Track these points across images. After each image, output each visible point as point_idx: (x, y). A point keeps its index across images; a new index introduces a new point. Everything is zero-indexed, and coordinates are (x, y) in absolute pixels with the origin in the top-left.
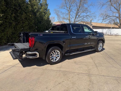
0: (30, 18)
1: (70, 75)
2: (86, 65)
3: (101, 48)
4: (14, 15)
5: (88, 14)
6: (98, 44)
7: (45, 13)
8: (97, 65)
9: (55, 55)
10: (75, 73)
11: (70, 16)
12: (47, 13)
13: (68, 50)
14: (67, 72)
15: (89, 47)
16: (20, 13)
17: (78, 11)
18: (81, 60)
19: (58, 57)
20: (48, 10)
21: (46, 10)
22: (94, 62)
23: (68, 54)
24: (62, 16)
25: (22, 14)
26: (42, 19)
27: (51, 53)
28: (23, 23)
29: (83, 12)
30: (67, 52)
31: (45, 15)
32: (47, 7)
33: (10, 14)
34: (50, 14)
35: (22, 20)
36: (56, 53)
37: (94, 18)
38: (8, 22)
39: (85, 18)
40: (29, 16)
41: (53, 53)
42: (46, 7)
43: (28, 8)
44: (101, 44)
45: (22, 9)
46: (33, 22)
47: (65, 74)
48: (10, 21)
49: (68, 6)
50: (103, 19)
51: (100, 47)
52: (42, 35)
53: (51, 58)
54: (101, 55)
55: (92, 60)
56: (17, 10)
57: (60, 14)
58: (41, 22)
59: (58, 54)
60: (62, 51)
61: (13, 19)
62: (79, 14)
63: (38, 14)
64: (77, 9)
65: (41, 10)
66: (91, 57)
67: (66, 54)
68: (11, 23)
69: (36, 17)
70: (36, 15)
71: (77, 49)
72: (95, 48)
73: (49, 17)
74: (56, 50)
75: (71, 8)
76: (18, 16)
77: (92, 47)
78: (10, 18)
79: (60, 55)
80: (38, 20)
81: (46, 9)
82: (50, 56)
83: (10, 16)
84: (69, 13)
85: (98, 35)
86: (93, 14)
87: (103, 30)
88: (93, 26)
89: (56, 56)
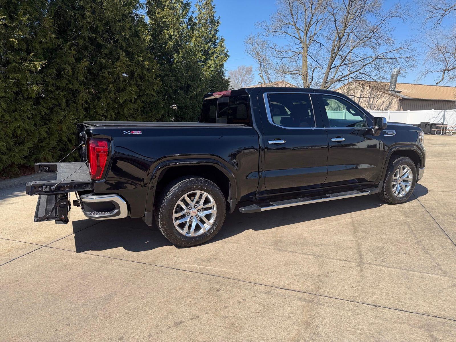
0: (145, 72)
1: (236, 291)
2: (317, 257)
3: (408, 189)
4: (85, 63)
5: (381, 50)
6: (391, 169)
7: (206, 53)
8: (368, 257)
9: (193, 212)
10: (258, 287)
11: (309, 61)
12: (213, 53)
13: (254, 193)
14: (225, 281)
15: (353, 181)
16: (110, 55)
17: (340, 39)
18: (305, 235)
19: (208, 217)
20: (218, 41)
21: (210, 41)
22: (359, 245)
23: (253, 208)
24: (275, 61)
25: (118, 59)
26: (196, 77)
27: (179, 202)
28: (118, 90)
29: (361, 43)
30: (246, 201)
31: (205, 61)
32: (217, 31)
33: (72, 60)
34: (227, 56)
35: (117, 79)
36: (198, 202)
37: (409, 66)
38: (63, 90)
39: (367, 69)
40: (143, 67)
41: (187, 204)
42: (213, 32)
43: (139, 37)
44: (407, 172)
45: (116, 41)
46: (156, 87)
47: (217, 287)
48: (70, 86)
49: (301, 25)
50: (444, 71)
51: (403, 184)
52: (140, 133)
53: (176, 223)
54: (402, 218)
55: (352, 238)
56: (100, 47)
57: (269, 53)
58: (189, 86)
59: (210, 208)
60: (226, 195)
61: (81, 78)
62: (344, 51)
63: (177, 58)
64: (335, 34)
65: (192, 43)
66: (353, 223)
67: (243, 210)
68: (75, 93)
69: (172, 70)
70: (171, 63)
71: (298, 188)
72: (376, 186)
73: (222, 66)
74: (198, 192)
75: (312, 30)
76: (102, 67)
77: (363, 180)
78: (71, 73)
79: (214, 211)
80: (177, 80)
81: (212, 40)
82: (175, 216)
83: (69, 68)
84: (306, 48)
85: (392, 133)
86: (401, 51)
87: (446, 113)
88: (401, 99)
89: (198, 215)
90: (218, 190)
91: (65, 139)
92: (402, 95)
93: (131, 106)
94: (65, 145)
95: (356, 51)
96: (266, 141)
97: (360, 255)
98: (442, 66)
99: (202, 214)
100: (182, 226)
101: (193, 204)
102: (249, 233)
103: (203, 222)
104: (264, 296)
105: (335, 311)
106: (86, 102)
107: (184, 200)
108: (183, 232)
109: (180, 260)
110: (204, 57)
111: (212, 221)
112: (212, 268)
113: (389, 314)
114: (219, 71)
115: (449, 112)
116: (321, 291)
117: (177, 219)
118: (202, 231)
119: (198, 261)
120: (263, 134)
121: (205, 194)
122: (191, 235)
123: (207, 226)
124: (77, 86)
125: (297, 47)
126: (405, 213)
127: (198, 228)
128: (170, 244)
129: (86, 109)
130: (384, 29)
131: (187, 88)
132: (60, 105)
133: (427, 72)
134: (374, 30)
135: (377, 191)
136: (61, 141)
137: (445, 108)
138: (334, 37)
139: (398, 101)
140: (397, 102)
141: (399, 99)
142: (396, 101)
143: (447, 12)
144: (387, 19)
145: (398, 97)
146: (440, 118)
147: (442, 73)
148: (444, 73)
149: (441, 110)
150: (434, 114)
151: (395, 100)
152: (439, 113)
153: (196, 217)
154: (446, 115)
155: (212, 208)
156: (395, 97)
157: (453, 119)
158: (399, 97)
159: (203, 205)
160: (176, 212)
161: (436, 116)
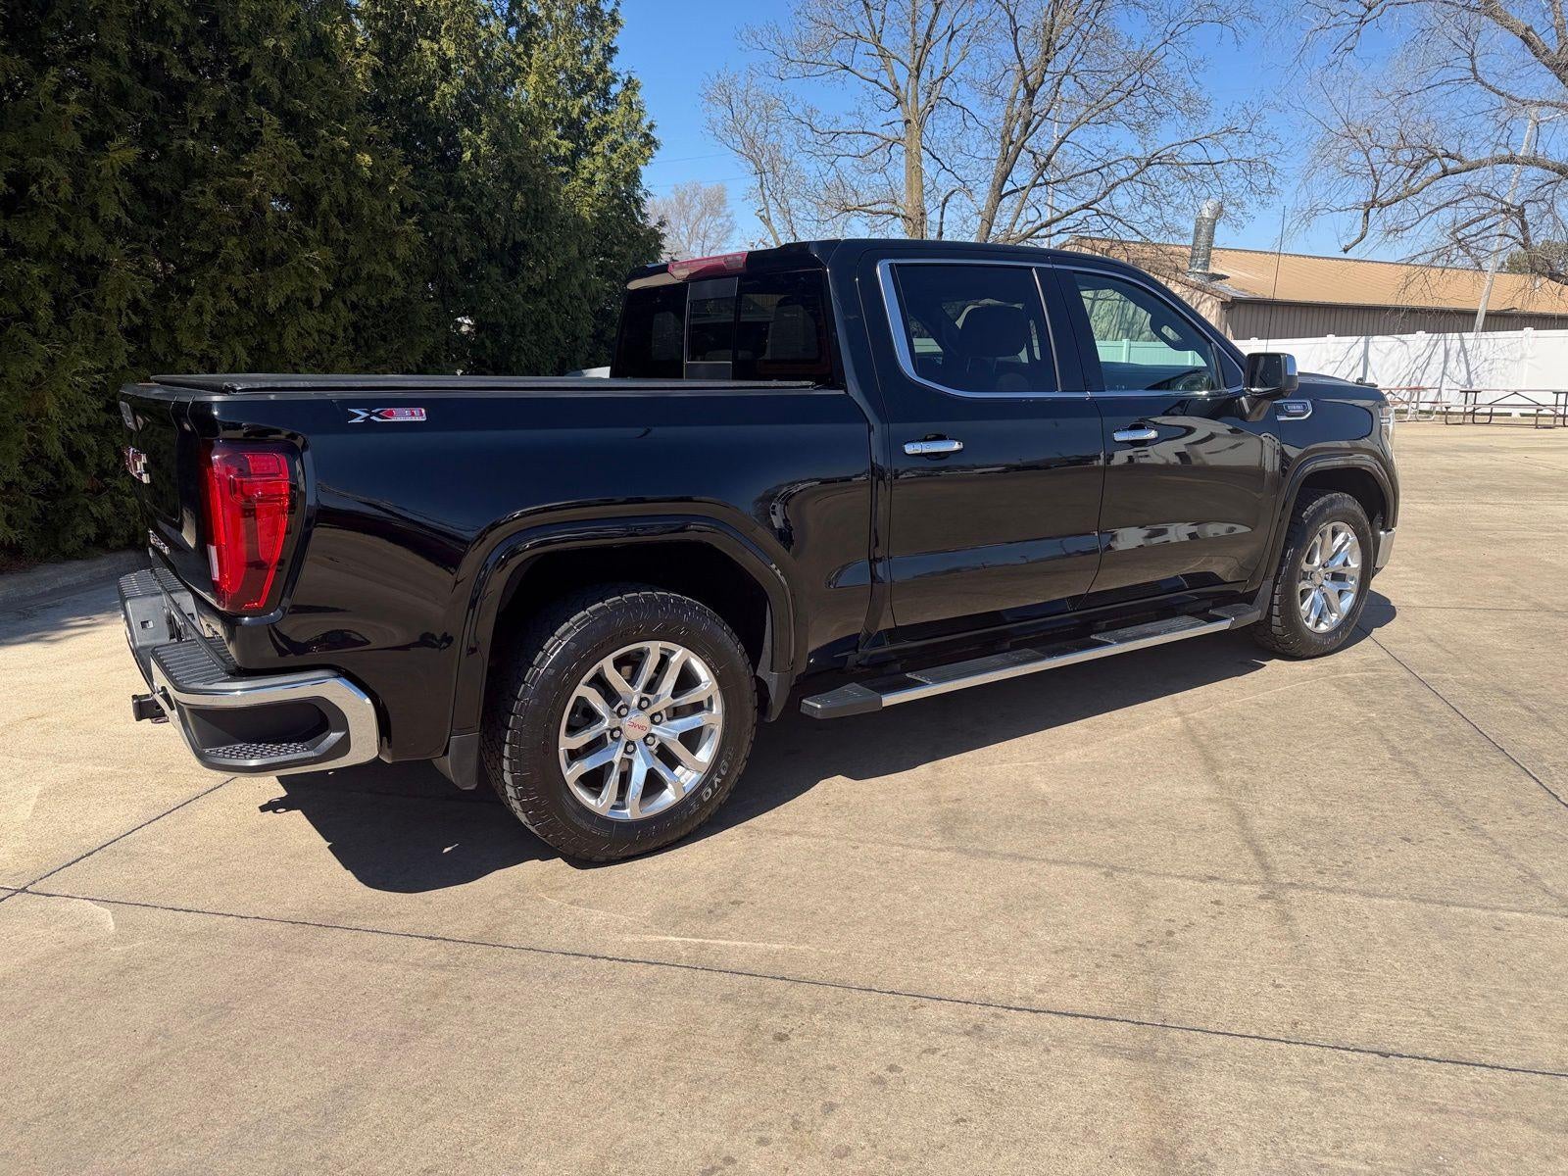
0: (358, 193)
1: (852, 1033)
2: (1111, 871)
3: (1347, 603)
4: (122, 153)
5: (1165, 136)
6: (1297, 536)
7: (573, 128)
8: (1285, 858)
9: (635, 724)
10: (930, 1012)
11: (929, 168)
12: (601, 131)
13: (851, 642)
14: (798, 994)
15: (1171, 586)
16: (220, 127)
17: (1031, 93)
18: (1042, 786)
19: (692, 740)
20: (615, 89)
21: (589, 86)
22: (1242, 818)
23: (851, 698)
24: (810, 168)
25: (252, 141)
26: (541, 214)
27: (583, 690)
28: (259, 259)
29: (1100, 111)
30: (827, 671)
31: (572, 160)
32: (610, 51)
33: (72, 140)
34: (649, 142)
35: (251, 221)
36: (652, 686)
37: (1252, 189)
38: (40, 256)
39: (1121, 199)
40: (350, 173)
41: (610, 695)
42: (597, 55)
43: (331, 60)
44: (1339, 545)
45: (242, 73)
46: (402, 250)
47: (774, 1021)
48: (69, 243)
49: (896, 41)
50: (1368, 207)
51: (1331, 587)
52: (419, 416)
53: (572, 773)
54: (1348, 709)
55: (1205, 789)
56: (177, 93)
57: (789, 138)
58: (519, 247)
59: (697, 707)
60: (754, 652)
61: (111, 210)
62: (1045, 138)
63: (476, 143)
64: (1014, 78)
65: (525, 93)
66: (1190, 732)
67: (815, 705)
68: (88, 271)
69: (453, 190)
70: (449, 162)
71: (995, 617)
72: (1249, 598)
73: (633, 178)
74: (654, 648)
75: (936, 60)
76: (191, 171)
77: (1209, 578)
78: (66, 190)
79: (714, 718)
80: (475, 227)
81: (592, 83)
82: (567, 743)
83: (60, 172)
84: (916, 123)
85: (1299, 411)
86: (1231, 140)
87: (1371, 347)
88: (1229, 300)
89: (653, 735)
90: (726, 637)
91: (55, 449)
92: (1229, 289)
93: (310, 320)
94: (57, 473)
95: (1083, 136)
96: (894, 446)
97: (1259, 853)
98: (1361, 192)
99: (669, 732)
100: (594, 781)
101: (634, 694)
102: (835, 788)
103: (672, 762)
104: (965, 1046)
105: (1248, 1091)
106: (135, 305)
107: (600, 683)
108: (600, 804)
109: (598, 916)
110: (566, 146)
111: (705, 754)
112: (734, 945)
113: (1442, 1082)
114: (625, 198)
115: (1381, 344)
116: (1170, 1008)
117: (574, 755)
118: (669, 797)
119: (672, 916)
120: (883, 418)
121: (679, 655)
122: (629, 813)
123: (685, 778)
124: (94, 242)
125: (885, 120)
126: (1349, 689)
127: (654, 784)
128: (546, 853)
129: (131, 333)
130: (1172, 61)
131: (512, 257)
132: (28, 316)
133: (1314, 211)
134: (1143, 65)
135: (1254, 615)
136: (37, 457)
137: (1368, 332)
138: (1011, 85)
139: (1219, 310)
140: (1214, 312)
141: (1218, 300)
142: (1213, 306)
143: (1376, 11)
144: (1182, 28)
145: (1217, 294)
146: (1353, 363)
147: (1362, 212)
148: (1367, 214)
149: (1355, 338)
150: (1335, 350)
151: (1209, 304)
152: (1348, 345)
153: (647, 744)
154: (1371, 355)
155: (706, 705)
156: (1208, 295)
157: (1393, 365)
158: (1222, 296)
159: (674, 696)
160: (572, 730)
161: (1340, 359)
